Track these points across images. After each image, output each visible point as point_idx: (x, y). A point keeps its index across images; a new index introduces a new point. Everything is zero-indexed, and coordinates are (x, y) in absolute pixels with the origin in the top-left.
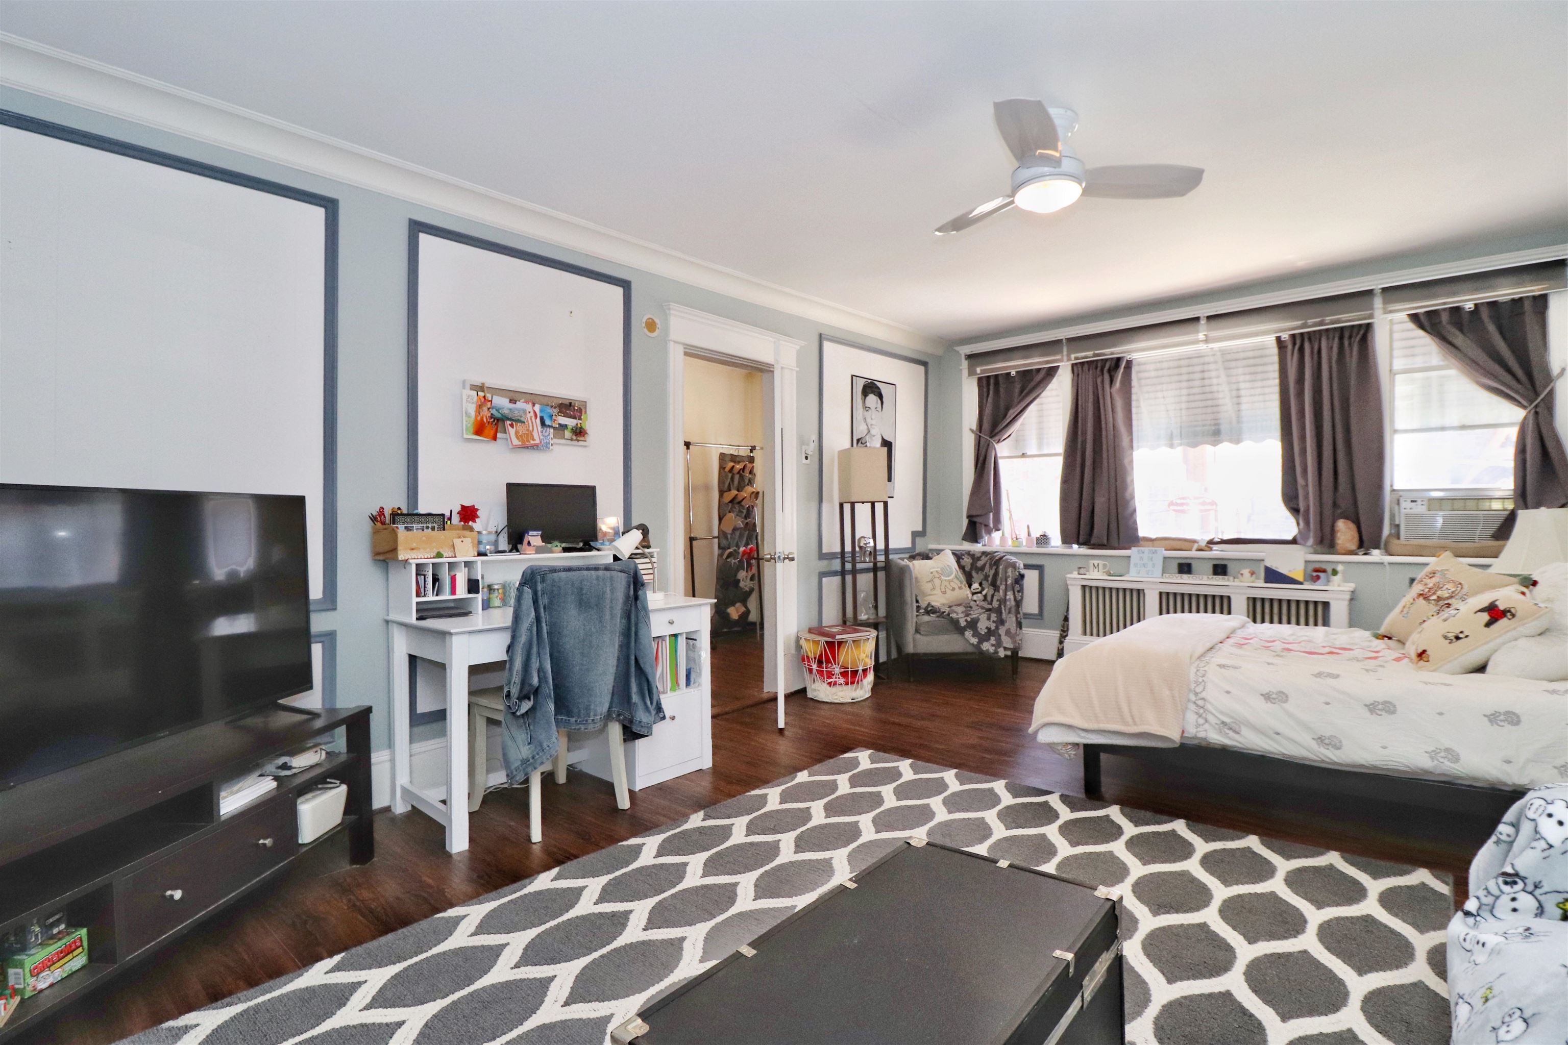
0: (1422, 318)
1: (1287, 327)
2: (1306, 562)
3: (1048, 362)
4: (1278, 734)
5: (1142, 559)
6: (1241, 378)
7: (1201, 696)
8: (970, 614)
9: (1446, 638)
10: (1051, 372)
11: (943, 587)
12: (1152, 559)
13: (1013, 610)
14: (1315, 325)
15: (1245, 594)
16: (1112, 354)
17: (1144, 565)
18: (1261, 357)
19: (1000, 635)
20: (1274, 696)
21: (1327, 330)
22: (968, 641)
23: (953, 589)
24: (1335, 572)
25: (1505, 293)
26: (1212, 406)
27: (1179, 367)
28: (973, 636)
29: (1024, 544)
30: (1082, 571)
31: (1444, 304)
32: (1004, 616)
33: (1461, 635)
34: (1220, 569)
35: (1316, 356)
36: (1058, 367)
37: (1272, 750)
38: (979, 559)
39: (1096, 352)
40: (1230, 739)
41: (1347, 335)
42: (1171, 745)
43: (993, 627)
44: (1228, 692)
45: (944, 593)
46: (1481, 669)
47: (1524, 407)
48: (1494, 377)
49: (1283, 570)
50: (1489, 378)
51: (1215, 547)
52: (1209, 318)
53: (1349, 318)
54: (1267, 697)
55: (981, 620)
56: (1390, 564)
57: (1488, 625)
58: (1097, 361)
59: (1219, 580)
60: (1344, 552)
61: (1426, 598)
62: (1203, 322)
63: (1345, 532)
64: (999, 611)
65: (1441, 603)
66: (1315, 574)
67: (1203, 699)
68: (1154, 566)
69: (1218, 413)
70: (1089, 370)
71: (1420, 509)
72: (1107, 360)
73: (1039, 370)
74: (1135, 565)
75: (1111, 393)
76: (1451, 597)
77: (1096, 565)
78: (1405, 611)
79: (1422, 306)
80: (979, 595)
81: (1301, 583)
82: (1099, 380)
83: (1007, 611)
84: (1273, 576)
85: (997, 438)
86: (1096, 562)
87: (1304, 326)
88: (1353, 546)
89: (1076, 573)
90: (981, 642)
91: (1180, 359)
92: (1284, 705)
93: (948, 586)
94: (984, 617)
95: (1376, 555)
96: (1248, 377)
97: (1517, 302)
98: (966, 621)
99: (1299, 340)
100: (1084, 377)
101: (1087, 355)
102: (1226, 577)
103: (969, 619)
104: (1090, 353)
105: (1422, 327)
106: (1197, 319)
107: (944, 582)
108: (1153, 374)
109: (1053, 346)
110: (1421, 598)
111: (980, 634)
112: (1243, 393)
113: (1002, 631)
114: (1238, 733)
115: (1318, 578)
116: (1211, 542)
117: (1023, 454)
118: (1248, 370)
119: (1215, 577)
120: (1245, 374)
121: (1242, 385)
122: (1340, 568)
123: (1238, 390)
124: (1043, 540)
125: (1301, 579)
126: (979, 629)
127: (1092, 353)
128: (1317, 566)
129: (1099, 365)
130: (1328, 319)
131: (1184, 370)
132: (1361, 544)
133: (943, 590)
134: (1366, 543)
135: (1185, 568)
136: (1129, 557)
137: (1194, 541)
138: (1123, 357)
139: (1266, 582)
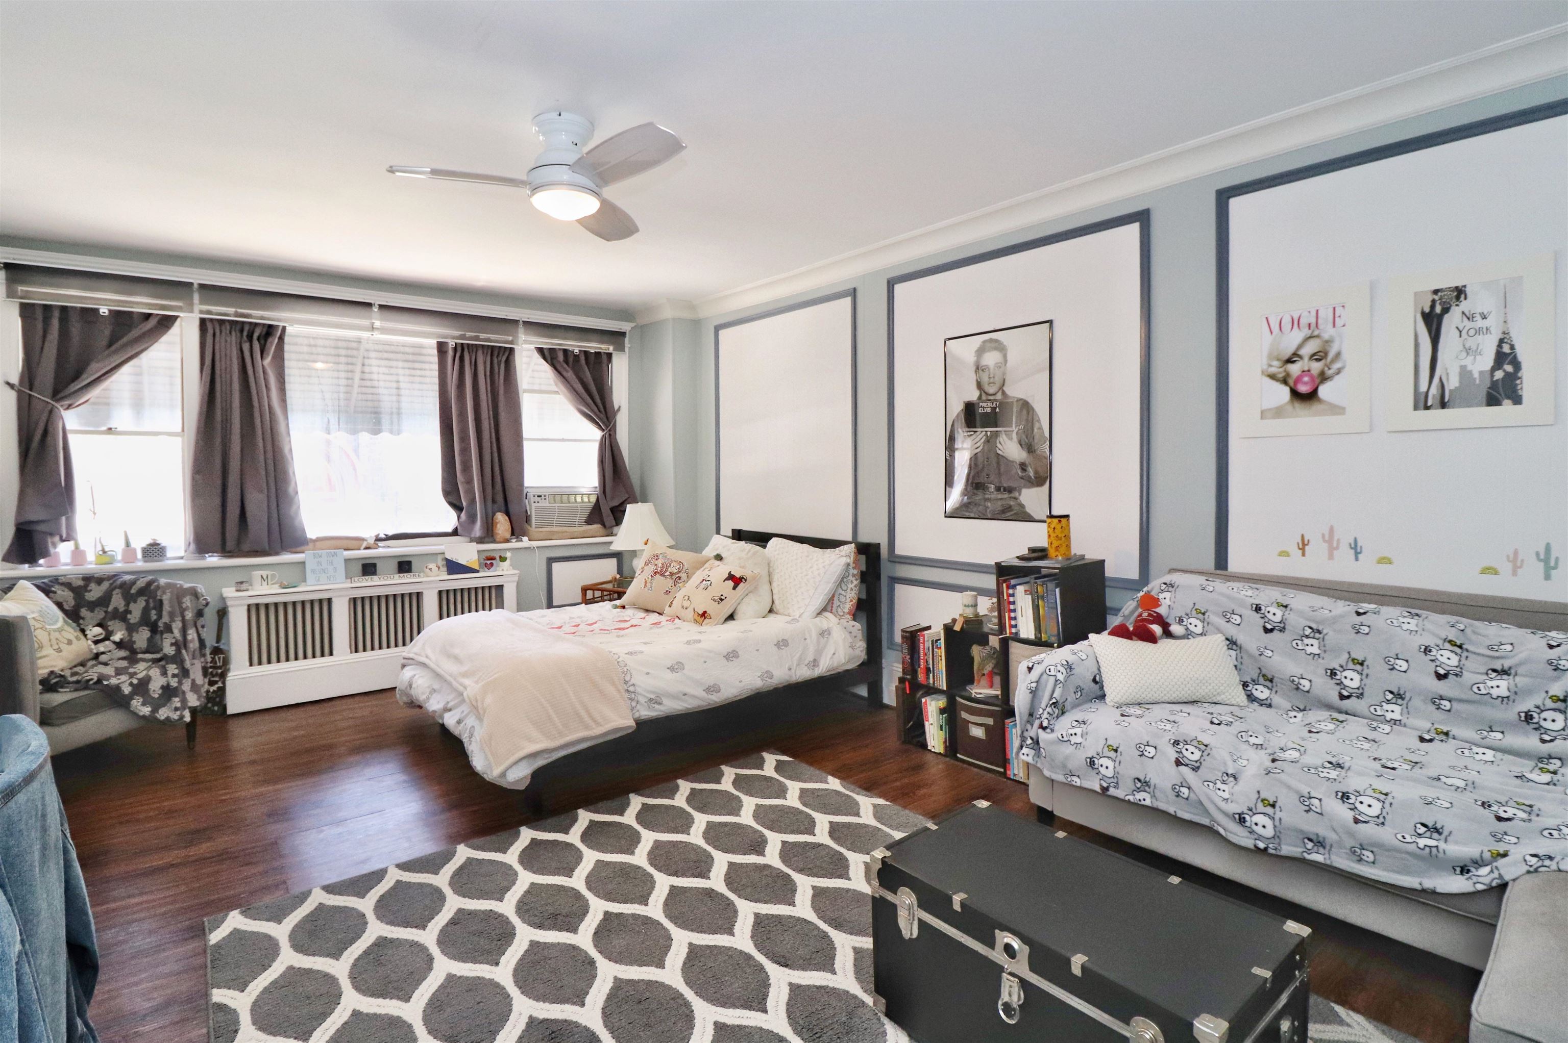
0: (545, 351)
1: (452, 335)
2: (479, 551)
3: (163, 308)
4: (685, 694)
5: (319, 563)
6: (401, 371)
7: (631, 683)
8: (135, 673)
9: (715, 601)
10: (166, 323)
11: (54, 642)
12: (331, 563)
13: (197, 653)
14: (471, 338)
15: (436, 588)
16: (262, 318)
17: (324, 571)
18: (420, 354)
19: (184, 693)
20: (676, 667)
21: (483, 346)
22: (135, 714)
23: (70, 642)
24: (503, 559)
25: (593, 346)
26: (372, 394)
27: (337, 348)
28: (144, 704)
29: (119, 557)
30: (244, 586)
31: (560, 345)
32: (188, 664)
33: (723, 598)
34: (404, 566)
35: (473, 367)
36: (176, 317)
37: (680, 708)
38: (85, 588)
39: (240, 311)
40: (656, 711)
41: (496, 353)
42: (630, 731)
43: (174, 683)
44: (648, 673)
45: (59, 650)
46: (731, 617)
47: (603, 430)
48: (587, 405)
49: (463, 561)
50: (585, 407)
51: (380, 544)
52: (381, 306)
53: (496, 338)
54: (672, 669)
55: (154, 677)
56: (538, 547)
57: (734, 588)
58: (243, 323)
59: (406, 578)
60: (502, 540)
61: (662, 575)
62: (375, 309)
63: (502, 523)
64: (177, 659)
65: (674, 577)
66: (489, 562)
67: (633, 685)
68: (335, 570)
69: (379, 401)
70: (230, 332)
71: (544, 504)
72: (256, 324)
73: (148, 316)
74: (313, 571)
75: (263, 365)
76: (679, 572)
77: (265, 577)
78: (648, 585)
79: (547, 342)
80: (107, 642)
81: (477, 571)
82: (246, 347)
83: (191, 656)
84: (454, 567)
85: (67, 402)
86: (264, 573)
87: (462, 337)
88: (508, 535)
89: (234, 589)
90: (155, 710)
91: (337, 340)
92: (684, 671)
93: (61, 639)
94: (155, 672)
95: (525, 542)
96: (407, 372)
97: (598, 354)
98: (131, 684)
99: (461, 349)
100: (223, 340)
101: (226, 311)
102: (412, 574)
103: (135, 681)
104: (231, 310)
105: (545, 358)
106: (369, 305)
107: (52, 633)
108: (305, 349)
109: (180, 288)
110: (658, 575)
111: (153, 698)
112: (402, 385)
113: (186, 686)
114: (660, 704)
115: (492, 564)
116: (378, 539)
117: (110, 429)
118: (407, 365)
119: (402, 575)
120: (404, 368)
121: (401, 378)
122: (508, 555)
123: (398, 382)
124: (154, 550)
125: (477, 568)
126: (151, 692)
127: (234, 310)
128: (488, 554)
129: (246, 328)
130: (482, 336)
131: (343, 352)
132: (513, 534)
133: (56, 647)
134: (516, 532)
135: (369, 569)
136: (304, 563)
137: (363, 540)
138: (277, 326)
139: (449, 573)
